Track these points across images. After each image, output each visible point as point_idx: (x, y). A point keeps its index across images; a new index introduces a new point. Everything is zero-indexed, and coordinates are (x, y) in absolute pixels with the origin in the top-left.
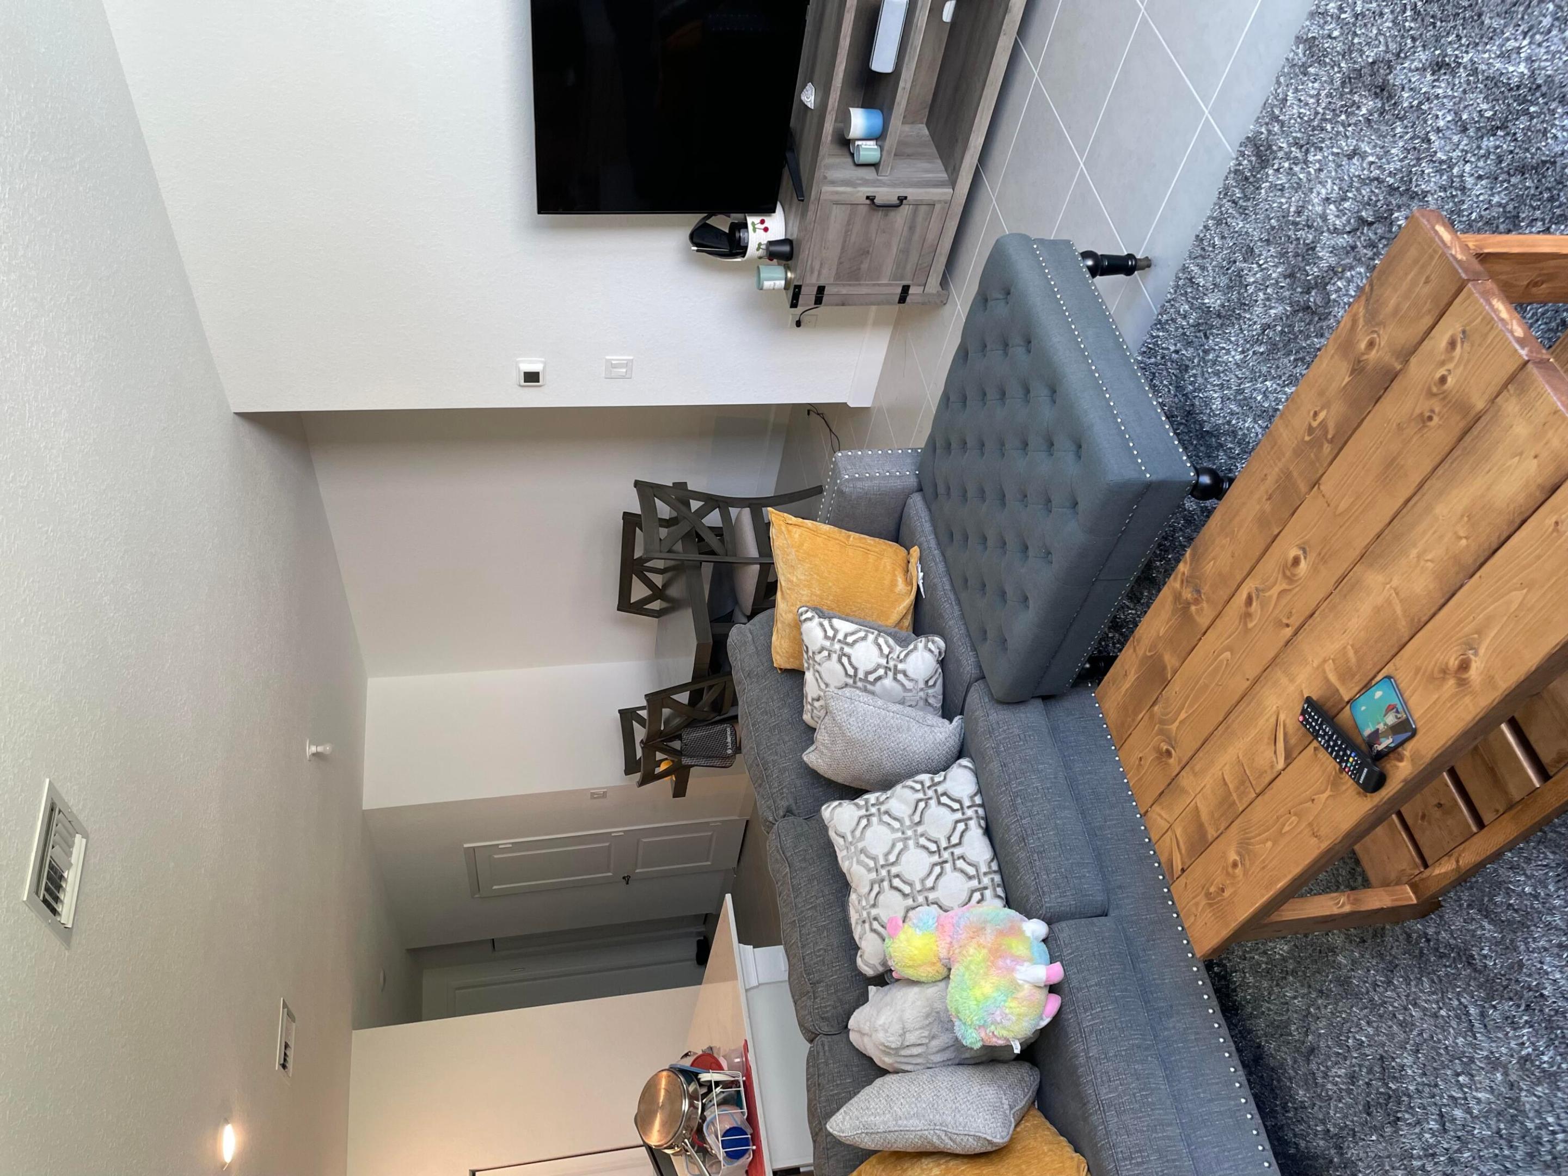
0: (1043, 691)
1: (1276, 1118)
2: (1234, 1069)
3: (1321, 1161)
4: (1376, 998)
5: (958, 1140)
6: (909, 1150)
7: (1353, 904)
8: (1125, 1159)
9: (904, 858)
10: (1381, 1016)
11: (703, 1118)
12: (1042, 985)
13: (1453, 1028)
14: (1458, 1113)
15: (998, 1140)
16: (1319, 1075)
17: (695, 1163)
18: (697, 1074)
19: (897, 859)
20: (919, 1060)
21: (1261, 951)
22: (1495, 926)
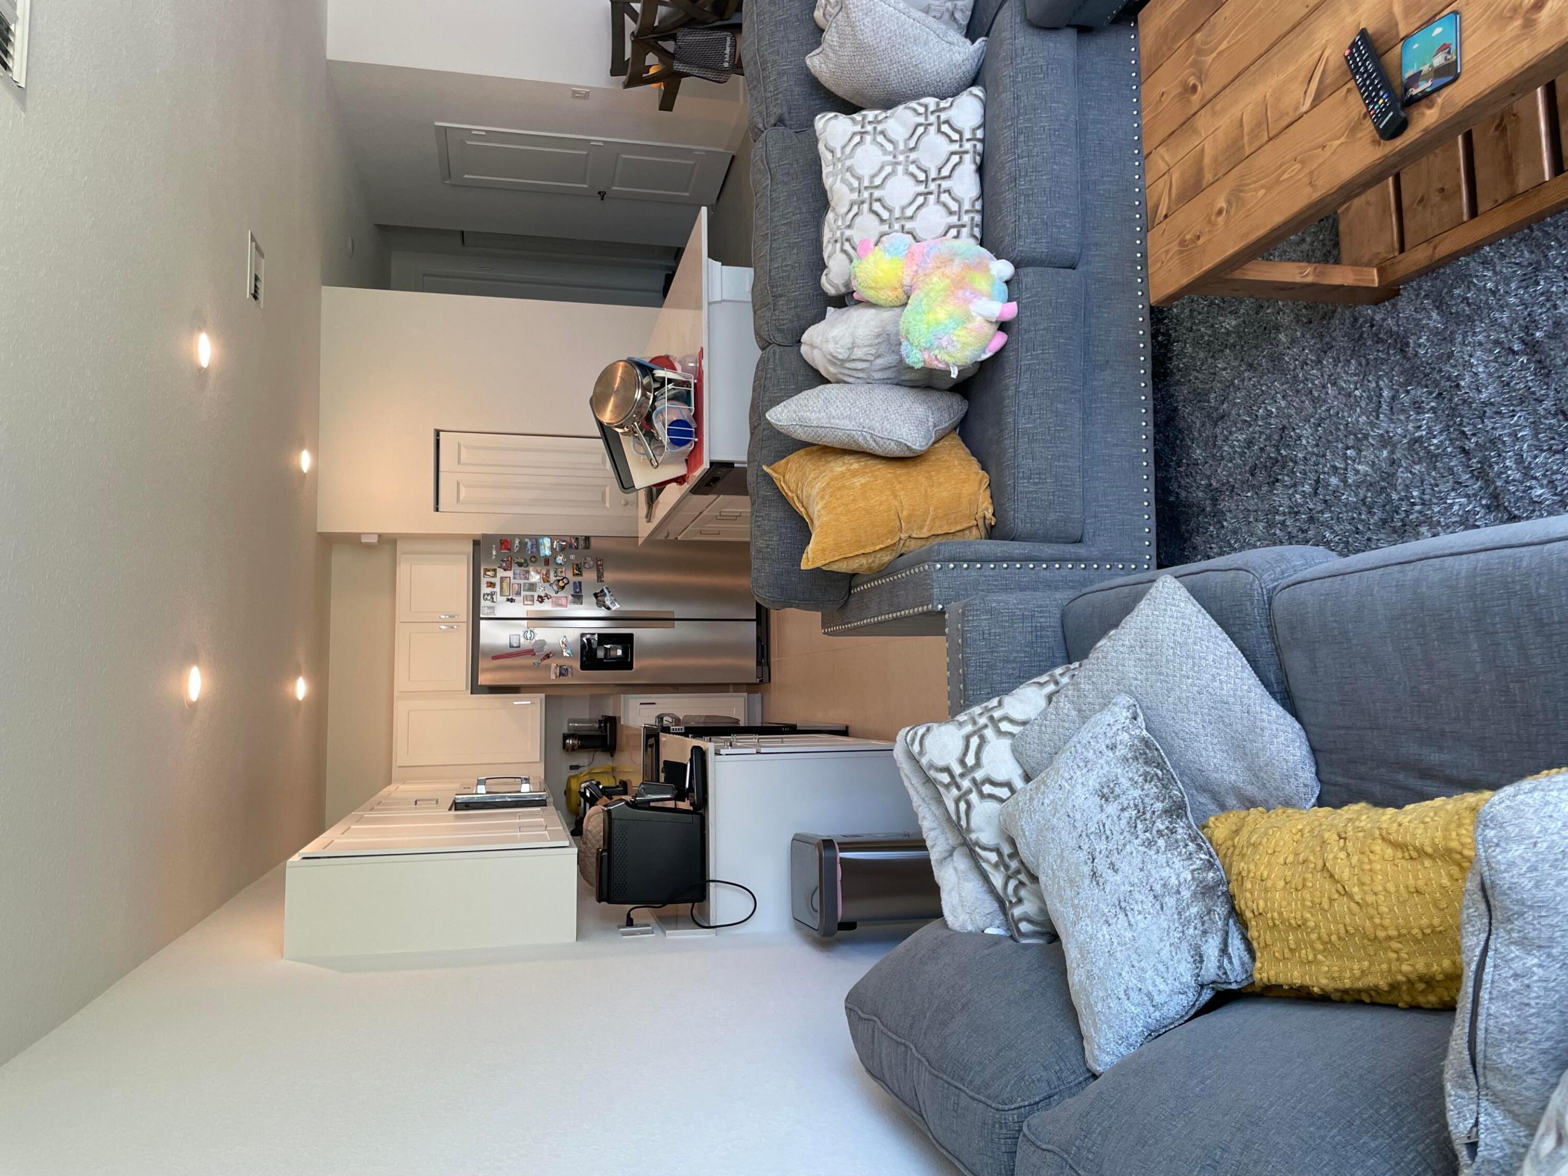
0: (1080, 20)
1: (1167, 471)
2: (1145, 425)
3: (1195, 509)
4: (1300, 375)
5: (881, 443)
6: (836, 445)
7: (1317, 276)
8: (1024, 478)
9: (889, 184)
10: (1298, 391)
11: (653, 408)
12: (994, 320)
13: (1361, 408)
14: (1334, 481)
15: (917, 447)
16: (1220, 437)
17: (641, 445)
18: (653, 369)
19: (882, 183)
20: (861, 375)
21: (1208, 324)
22: (1442, 317)
